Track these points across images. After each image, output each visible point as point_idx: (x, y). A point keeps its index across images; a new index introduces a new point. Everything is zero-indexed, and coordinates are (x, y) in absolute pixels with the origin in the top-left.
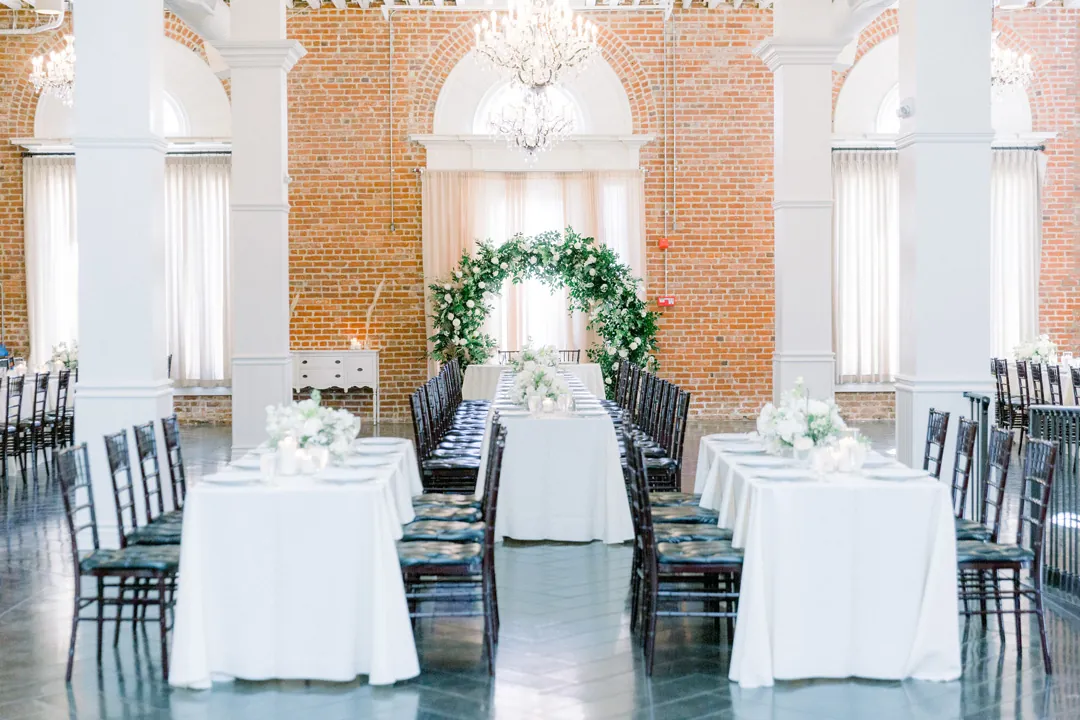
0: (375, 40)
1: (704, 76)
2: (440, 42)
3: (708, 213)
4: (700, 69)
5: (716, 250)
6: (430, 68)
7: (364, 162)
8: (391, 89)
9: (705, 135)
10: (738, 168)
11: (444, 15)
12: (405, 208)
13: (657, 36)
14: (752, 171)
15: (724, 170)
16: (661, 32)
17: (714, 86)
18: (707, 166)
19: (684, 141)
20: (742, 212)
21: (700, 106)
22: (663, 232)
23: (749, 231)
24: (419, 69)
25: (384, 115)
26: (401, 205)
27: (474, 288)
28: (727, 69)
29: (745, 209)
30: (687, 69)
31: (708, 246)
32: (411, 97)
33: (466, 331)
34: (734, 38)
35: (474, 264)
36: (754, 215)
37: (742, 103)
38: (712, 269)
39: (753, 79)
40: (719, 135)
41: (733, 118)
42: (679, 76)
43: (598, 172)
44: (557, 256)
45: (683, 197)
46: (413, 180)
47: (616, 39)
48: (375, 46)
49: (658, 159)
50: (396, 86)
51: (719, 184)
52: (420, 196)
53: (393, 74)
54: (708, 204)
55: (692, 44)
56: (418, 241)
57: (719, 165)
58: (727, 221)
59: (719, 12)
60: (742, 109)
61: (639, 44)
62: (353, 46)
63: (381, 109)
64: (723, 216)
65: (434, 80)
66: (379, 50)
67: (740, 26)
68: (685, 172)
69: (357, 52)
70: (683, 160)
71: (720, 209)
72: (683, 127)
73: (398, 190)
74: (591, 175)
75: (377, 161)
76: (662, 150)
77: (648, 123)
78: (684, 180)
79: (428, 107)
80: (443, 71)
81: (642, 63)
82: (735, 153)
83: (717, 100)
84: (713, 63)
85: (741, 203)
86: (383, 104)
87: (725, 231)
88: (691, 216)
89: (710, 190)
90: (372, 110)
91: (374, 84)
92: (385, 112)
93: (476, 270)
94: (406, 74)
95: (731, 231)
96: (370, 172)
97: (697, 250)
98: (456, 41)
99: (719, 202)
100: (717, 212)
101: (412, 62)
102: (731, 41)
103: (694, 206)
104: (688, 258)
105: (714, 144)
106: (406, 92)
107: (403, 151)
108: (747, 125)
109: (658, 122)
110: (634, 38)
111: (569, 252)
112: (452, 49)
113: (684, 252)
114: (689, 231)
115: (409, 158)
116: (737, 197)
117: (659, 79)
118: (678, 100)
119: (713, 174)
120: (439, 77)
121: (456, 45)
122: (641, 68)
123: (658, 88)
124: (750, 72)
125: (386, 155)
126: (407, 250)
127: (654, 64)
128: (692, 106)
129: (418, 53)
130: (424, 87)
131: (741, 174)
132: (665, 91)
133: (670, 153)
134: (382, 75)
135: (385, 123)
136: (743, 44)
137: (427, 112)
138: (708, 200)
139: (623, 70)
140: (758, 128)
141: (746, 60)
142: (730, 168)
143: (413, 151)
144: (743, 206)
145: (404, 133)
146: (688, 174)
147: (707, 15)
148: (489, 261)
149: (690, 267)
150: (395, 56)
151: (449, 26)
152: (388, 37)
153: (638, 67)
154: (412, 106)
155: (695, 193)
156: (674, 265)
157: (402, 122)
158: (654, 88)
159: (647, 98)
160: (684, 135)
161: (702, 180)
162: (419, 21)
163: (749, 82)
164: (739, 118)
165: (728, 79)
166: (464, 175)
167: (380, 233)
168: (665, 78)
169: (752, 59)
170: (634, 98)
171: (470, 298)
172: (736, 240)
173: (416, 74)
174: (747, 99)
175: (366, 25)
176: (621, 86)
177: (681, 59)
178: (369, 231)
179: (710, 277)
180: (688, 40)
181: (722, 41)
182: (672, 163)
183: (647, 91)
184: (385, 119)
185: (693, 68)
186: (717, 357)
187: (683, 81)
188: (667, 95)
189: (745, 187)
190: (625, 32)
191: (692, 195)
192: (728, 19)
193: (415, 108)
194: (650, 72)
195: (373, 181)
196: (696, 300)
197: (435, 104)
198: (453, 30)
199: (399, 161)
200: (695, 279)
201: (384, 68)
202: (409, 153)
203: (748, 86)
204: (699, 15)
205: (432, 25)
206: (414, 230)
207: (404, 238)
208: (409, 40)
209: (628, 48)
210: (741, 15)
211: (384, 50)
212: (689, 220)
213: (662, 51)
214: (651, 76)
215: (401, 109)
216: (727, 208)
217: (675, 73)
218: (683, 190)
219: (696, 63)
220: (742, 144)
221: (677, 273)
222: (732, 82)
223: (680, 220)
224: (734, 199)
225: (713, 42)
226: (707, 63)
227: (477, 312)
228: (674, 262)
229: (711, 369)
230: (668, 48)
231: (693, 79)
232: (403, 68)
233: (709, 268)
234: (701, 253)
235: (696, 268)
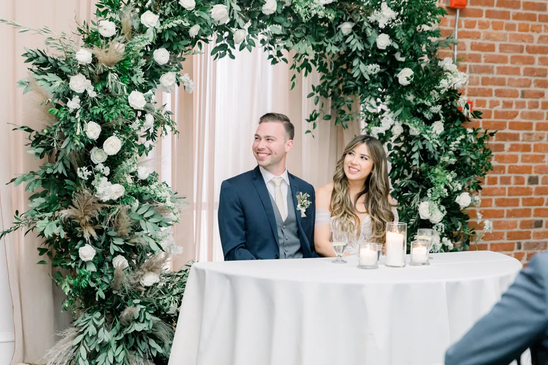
5: (532, 18)
27: (142, 63)
31: (520, 11)
38: (525, 54)
97: (505, 15)
104: (490, 30)
113: (484, 19)
149: (492, 48)
156: (467, 42)
179: (522, 68)
186: (526, 213)
196: (499, 108)
200: (500, 70)
221: (471, 58)
228: (468, 36)
229: (519, 236)
233: (522, 51)
234: (511, 21)
235: (502, 48)
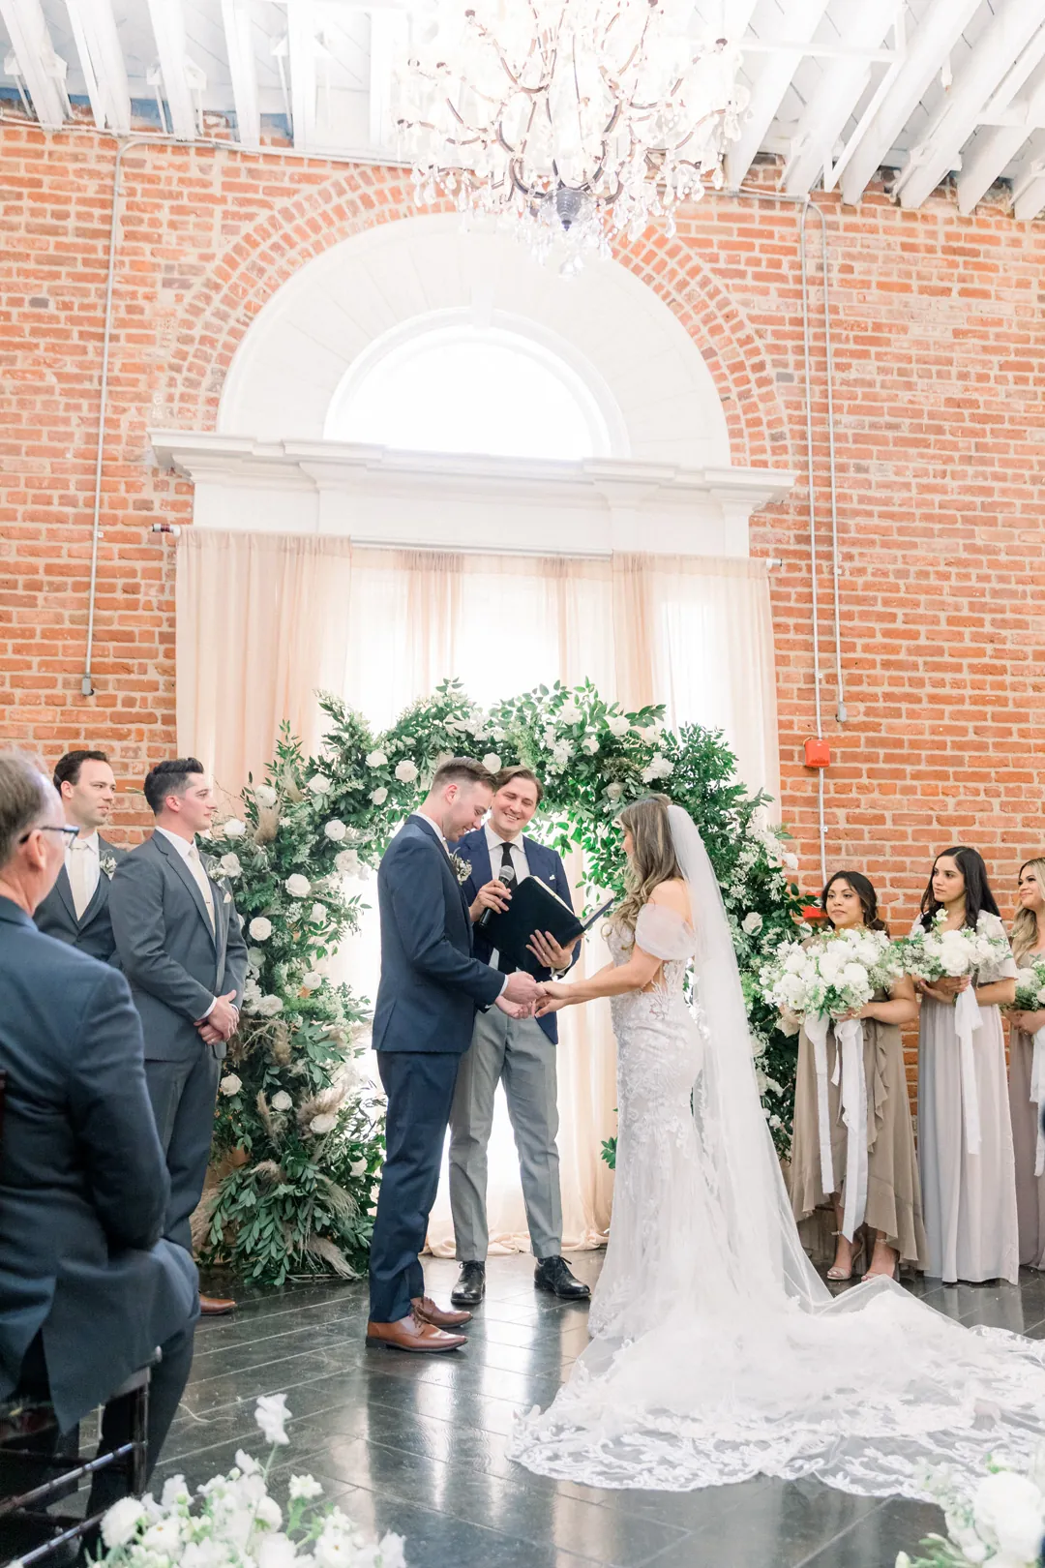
0: (73, 208)
1: (899, 358)
2: (247, 227)
3: (920, 683)
4: (888, 342)
5: (944, 776)
6: (217, 287)
7: (21, 509)
8: (109, 330)
9: (905, 494)
10: (986, 578)
11: (261, 165)
12: (128, 637)
13: (786, 260)
14: (1021, 588)
15: (954, 582)
16: (792, 251)
17: (921, 383)
18: (913, 569)
19: (855, 505)
20: (1001, 686)
21: (890, 426)
22: (811, 725)
23: (1023, 734)
24: (185, 285)
25: (84, 394)
26: (115, 627)
27: (313, 839)
28: (951, 347)
29: (1008, 679)
30: (857, 340)
31: (923, 767)
32: (162, 353)
33: (283, 969)
34: (962, 279)
35: (312, 772)
36: (1030, 693)
37: (988, 427)
38: (935, 826)
39: (1010, 375)
40: (937, 498)
41: (968, 460)
42: (838, 353)
43: (652, 558)
44: (563, 751)
45: (860, 642)
46: (155, 564)
47: (688, 258)
48: (71, 223)
49: (793, 547)
50: (122, 323)
51: (943, 615)
52: (171, 606)
53: (115, 292)
54: (920, 660)
55: (866, 284)
56: (159, 727)
57: (942, 568)
58: (967, 707)
59: (925, 218)
60: (989, 440)
61: (742, 274)
62: (14, 219)
63: (78, 378)
64: (955, 692)
65: (224, 317)
66: (80, 232)
67: (975, 253)
68: (860, 581)
69: (22, 233)
70: (855, 551)
71: (948, 676)
72: (852, 474)
73: (112, 588)
74: (636, 566)
75: (55, 508)
76: (805, 525)
77: (768, 457)
78: (860, 601)
79: (206, 382)
80: (250, 297)
81: (753, 319)
82: (979, 542)
83: (932, 415)
84: (916, 331)
85: (998, 662)
86: (81, 365)
87: (964, 731)
88: (879, 690)
89: (922, 629)
90: (51, 379)
91: (63, 315)
92: (87, 385)
93: (320, 784)
94: (149, 298)
95: (977, 731)
96: (34, 535)
97: (899, 774)
98: (288, 228)
99: (947, 659)
100: (941, 683)
101: (169, 268)
102: (956, 287)
103: (886, 665)
104: (876, 795)
105: (928, 517)
106: (149, 340)
107: (130, 487)
108: (1003, 478)
109: (790, 458)
110: (732, 260)
111: (592, 746)
112: (275, 247)
113: (865, 780)
114: (876, 727)
115: (146, 505)
116: (989, 647)
117: (791, 358)
118: (838, 409)
119: (928, 591)
120: (240, 312)
121: (286, 238)
122: (750, 329)
123: (789, 378)
124: (1003, 359)
125: (82, 495)
126: (125, 750)
127: (780, 321)
128: (873, 426)
129: (187, 247)
130: (197, 332)
131: (995, 593)
132: (808, 386)
133: (823, 532)
134: (85, 293)
135: (85, 413)
136: (985, 295)
137: (203, 393)
138: (918, 651)
139: (704, 330)
140: (1028, 487)
141: (992, 330)
142: (967, 577)
143: (156, 487)
144: (1003, 671)
145: (134, 441)
146: (867, 586)
147: (898, 222)
148: (361, 763)
149: (881, 820)
150: (123, 251)
151: (270, 191)
152: (105, 204)
153: (740, 326)
154: (163, 378)
155: (887, 633)
156: (841, 813)
157: (132, 415)
158: (782, 377)
159: (765, 398)
160: (855, 493)
161: (902, 603)
162: (194, 173)
163: (999, 380)
164: (983, 462)
165: (954, 371)
166: (296, 549)
167: (51, 701)
168: (807, 357)
169: (1004, 329)
170: (734, 396)
171: (298, 868)
172: (991, 753)
173: (179, 298)
174: (1000, 419)
175: (50, 170)
176: (701, 365)
177: (842, 316)
178: (18, 693)
179: (933, 846)
180: (856, 276)
181: (935, 283)
182: (829, 556)
183: (763, 382)
184: (85, 403)
185: (871, 339)
187: (848, 366)
188: (813, 395)
189: (1004, 624)
190: (708, 243)
191: (879, 639)
192: (949, 236)
193: (172, 382)
194: (770, 340)
195: (41, 562)
197: (224, 374)
198: (280, 202)
199: (120, 513)
200: (895, 850)
201: (94, 278)
202: (148, 493)
203: (1001, 389)
204: (880, 222)
205: (226, 186)
206: (150, 696)
207: (117, 718)
208: (164, 215)
209: (717, 281)
210: (974, 230)
211: (96, 234)
212: (874, 697)
213: (799, 294)
214: (774, 349)
215: (134, 383)
216: (966, 675)
217: (831, 347)
218: (856, 623)
219: (877, 327)
220: (992, 522)
221: (848, 834)
222: (963, 376)
223: (850, 697)
224: (981, 653)
225: (915, 283)
226: (905, 330)
227: (319, 912)
228: (841, 805)
230: (813, 289)
231: (872, 365)
232: (143, 282)
233: (930, 823)
234: (909, 782)
235: (896, 820)
